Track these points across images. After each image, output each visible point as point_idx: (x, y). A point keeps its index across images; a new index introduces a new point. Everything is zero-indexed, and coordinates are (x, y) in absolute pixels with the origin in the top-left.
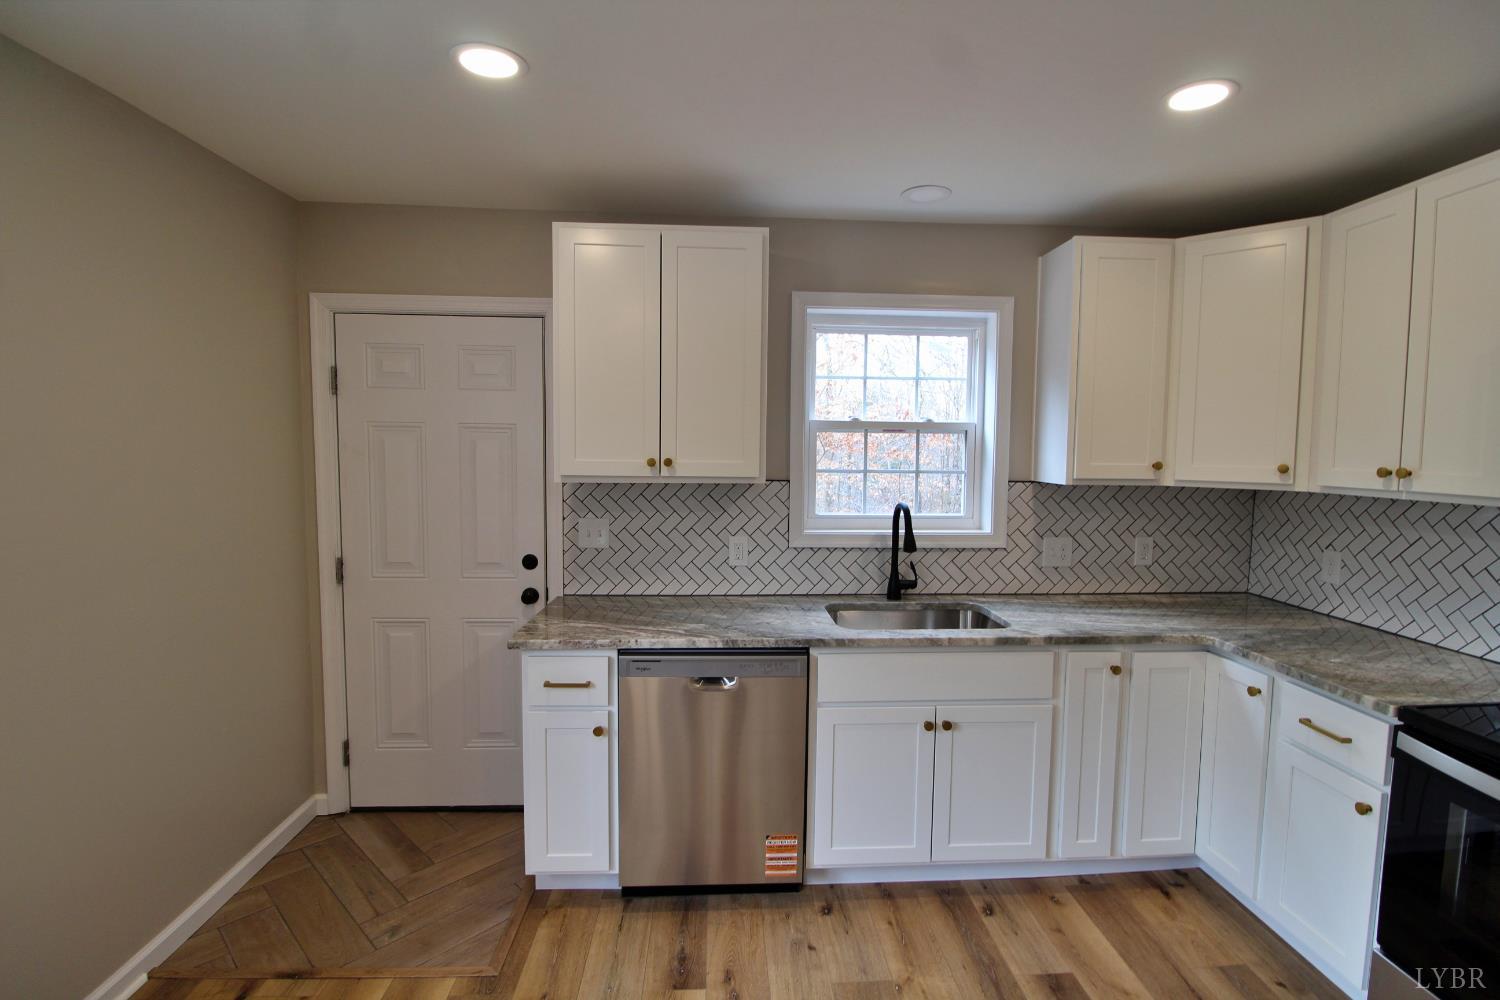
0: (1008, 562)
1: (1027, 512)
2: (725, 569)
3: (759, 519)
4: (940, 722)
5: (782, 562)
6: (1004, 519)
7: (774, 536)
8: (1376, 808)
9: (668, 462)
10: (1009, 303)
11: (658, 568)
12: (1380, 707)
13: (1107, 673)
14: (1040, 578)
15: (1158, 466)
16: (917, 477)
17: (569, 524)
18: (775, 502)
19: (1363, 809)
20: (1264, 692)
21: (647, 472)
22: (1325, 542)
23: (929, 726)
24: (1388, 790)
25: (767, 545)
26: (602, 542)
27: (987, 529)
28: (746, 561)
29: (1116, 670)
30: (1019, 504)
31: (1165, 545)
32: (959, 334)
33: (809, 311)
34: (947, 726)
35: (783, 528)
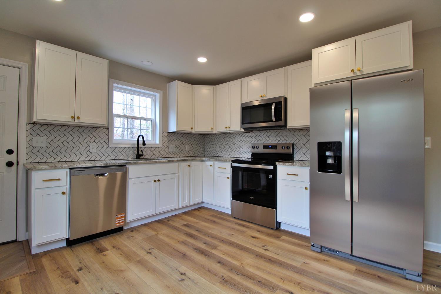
0: (163, 150)
1: (166, 139)
2: (88, 153)
3: (99, 139)
4: (157, 180)
5: (106, 151)
6: (162, 141)
7: (104, 143)
8: (230, 177)
9: (78, 118)
10: (161, 92)
11: (65, 153)
12: (229, 161)
13: (187, 166)
14: (169, 154)
15: (192, 128)
16: (140, 131)
17: (29, 138)
18: (104, 134)
19: (228, 178)
20: (213, 165)
21: (70, 120)
22: (216, 144)
23: (155, 181)
24: (231, 174)
25: (102, 146)
26: (44, 145)
27: (158, 142)
28: (95, 150)
29: (189, 166)
30: (164, 137)
31: (191, 147)
32: (149, 97)
33: (114, 85)
34: (159, 180)
35: (107, 141)
